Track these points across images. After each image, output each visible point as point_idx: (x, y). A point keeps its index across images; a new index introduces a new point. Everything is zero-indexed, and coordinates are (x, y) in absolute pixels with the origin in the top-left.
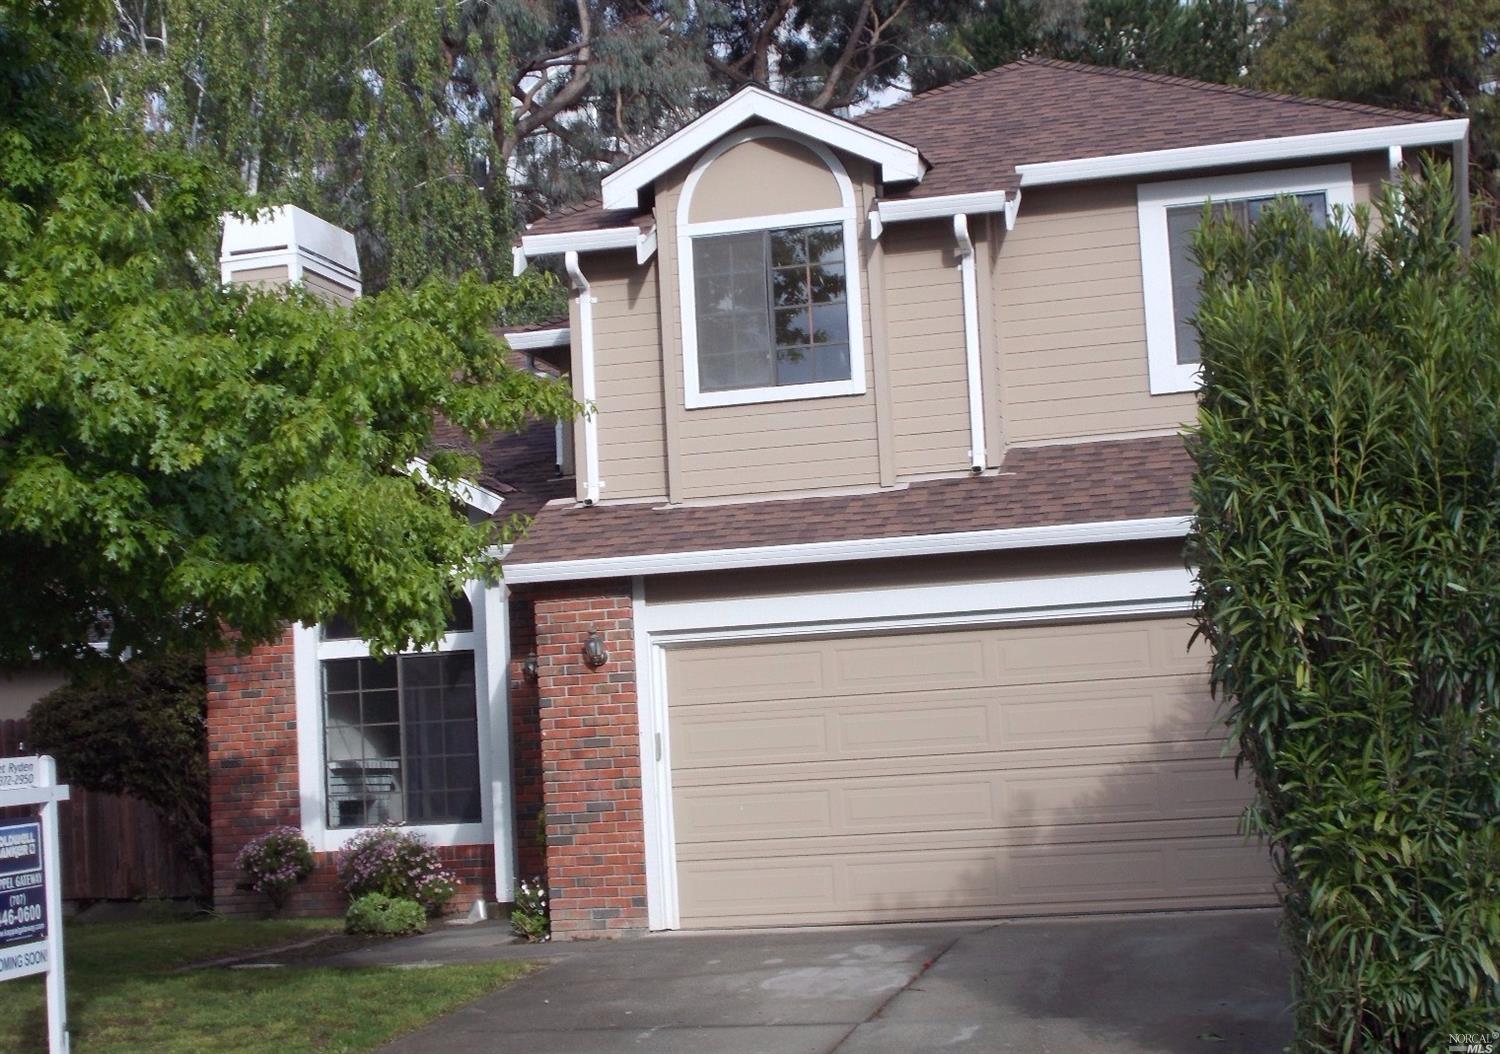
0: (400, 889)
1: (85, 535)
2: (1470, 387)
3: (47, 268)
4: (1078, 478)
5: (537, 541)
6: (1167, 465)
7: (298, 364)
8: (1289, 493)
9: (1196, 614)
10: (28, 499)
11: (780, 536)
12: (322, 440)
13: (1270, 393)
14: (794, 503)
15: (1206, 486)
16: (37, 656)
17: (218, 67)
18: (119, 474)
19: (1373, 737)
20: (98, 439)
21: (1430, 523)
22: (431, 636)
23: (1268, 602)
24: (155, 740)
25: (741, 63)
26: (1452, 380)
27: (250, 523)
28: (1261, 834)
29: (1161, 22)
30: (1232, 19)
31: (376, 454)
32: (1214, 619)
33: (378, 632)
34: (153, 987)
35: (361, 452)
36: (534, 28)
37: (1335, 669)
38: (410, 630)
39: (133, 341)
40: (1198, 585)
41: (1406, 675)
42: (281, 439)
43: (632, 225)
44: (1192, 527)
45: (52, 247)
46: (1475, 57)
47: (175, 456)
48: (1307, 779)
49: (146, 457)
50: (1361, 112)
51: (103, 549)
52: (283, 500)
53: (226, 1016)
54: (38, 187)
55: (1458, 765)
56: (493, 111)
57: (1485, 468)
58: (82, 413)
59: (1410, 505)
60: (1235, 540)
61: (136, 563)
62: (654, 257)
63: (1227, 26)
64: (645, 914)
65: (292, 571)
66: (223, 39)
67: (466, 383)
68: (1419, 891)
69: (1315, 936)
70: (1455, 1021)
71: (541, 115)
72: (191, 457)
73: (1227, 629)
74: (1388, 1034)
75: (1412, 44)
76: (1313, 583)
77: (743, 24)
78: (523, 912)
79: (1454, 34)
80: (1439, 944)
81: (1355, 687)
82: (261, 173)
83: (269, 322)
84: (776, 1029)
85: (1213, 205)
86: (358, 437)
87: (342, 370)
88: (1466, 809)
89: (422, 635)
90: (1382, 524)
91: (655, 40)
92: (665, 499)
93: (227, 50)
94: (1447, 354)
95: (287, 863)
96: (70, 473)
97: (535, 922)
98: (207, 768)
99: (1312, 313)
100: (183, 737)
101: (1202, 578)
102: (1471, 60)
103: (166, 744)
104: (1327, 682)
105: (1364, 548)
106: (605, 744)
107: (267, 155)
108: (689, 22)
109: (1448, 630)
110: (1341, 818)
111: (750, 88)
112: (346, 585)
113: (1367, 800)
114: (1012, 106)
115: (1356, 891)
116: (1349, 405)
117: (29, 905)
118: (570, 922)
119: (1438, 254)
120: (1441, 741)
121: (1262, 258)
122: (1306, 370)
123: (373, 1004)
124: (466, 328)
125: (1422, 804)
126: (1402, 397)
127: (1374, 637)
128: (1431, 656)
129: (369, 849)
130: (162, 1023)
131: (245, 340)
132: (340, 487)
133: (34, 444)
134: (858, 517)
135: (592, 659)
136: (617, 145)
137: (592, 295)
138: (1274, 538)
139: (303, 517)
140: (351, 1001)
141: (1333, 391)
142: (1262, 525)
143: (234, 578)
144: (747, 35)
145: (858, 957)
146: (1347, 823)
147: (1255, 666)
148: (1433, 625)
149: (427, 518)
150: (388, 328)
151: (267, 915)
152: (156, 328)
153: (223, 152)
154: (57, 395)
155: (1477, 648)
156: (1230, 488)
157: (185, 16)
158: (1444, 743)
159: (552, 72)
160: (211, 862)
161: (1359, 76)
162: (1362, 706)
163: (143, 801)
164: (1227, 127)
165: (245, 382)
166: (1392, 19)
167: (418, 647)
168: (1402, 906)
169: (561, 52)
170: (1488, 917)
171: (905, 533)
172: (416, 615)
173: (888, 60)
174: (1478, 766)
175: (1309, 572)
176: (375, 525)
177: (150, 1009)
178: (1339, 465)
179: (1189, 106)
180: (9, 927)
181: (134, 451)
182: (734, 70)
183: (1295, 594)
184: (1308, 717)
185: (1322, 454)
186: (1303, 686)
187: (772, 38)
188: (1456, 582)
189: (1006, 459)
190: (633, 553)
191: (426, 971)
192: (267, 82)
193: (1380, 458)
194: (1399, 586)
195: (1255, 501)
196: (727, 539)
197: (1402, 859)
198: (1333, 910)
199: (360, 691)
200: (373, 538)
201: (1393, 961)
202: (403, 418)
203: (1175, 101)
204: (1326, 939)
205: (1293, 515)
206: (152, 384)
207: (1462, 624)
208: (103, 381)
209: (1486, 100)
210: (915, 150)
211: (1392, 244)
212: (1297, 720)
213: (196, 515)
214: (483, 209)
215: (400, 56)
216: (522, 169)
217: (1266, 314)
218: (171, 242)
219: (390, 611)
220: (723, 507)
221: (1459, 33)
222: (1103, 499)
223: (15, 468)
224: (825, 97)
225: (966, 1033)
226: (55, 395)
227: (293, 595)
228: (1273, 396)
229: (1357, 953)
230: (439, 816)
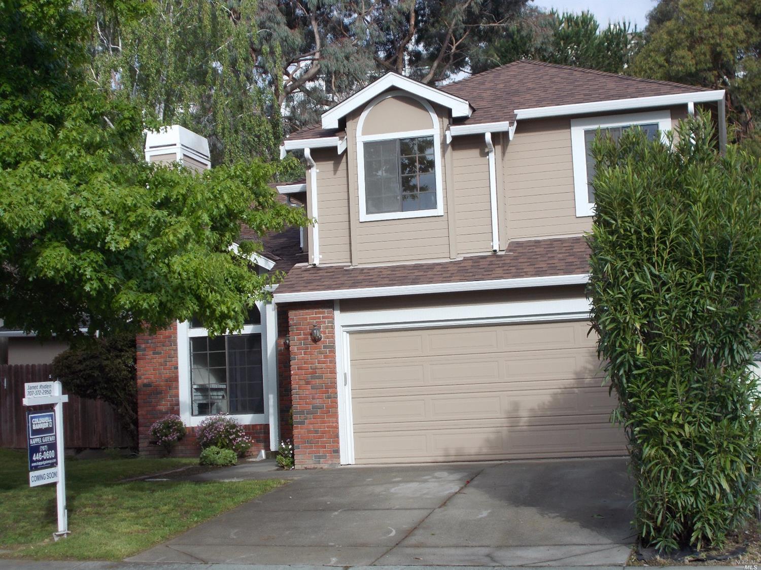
0: (225, 444)
1: (75, 279)
2: (718, 216)
3: (59, 155)
4: (542, 255)
5: (289, 283)
6: (583, 250)
7: (177, 200)
8: (634, 264)
9: (591, 320)
10: (48, 262)
11: (403, 281)
12: (185, 237)
13: (626, 217)
14: (410, 266)
15: (596, 261)
16: (54, 334)
17: (145, 60)
18: (92, 251)
19: (672, 378)
20: (82, 234)
21: (699, 278)
22: (237, 327)
23: (624, 314)
24: (112, 374)
25: (391, 60)
26: (711, 212)
27: (153, 274)
28: (620, 422)
29: (587, 43)
30: (620, 42)
31: (213, 242)
32: (599, 322)
33: (212, 325)
34: (108, 489)
35: (206, 241)
36: (294, 43)
37: (655, 346)
38: (227, 324)
39: (99, 189)
40: (592, 306)
41: (688, 349)
42: (165, 236)
43: (335, 136)
44: (589, 279)
45: (61, 144)
46: (734, 60)
47: (117, 243)
48: (642, 397)
49: (104, 243)
50: (676, 86)
51: (83, 286)
52: (168, 263)
53: (141, 503)
54: (57, 116)
55: (711, 390)
56: (274, 82)
57: (725, 253)
58: (74, 222)
59: (690, 270)
60: (609, 285)
61: (99, 292)
62: (346, 151)
63: (618, 45)
64: (338, 457)
65: (172, 297)
66: (148, 47)
67: (257, 209)
68: (693, 449)
69: (644, 470)
70: (709, 510)
71: (297, 84)
72: (124, 243)
73: (605, 327)
74: (678, 515)
75: (704, 54)
76: (644, 306)
77: (392, 42)
78: (282, 456)
79: (724, 49)
80: (702, 474)
81: (664, 355)
82: (165, 110)
83: (164, 180)
84: (396, 511)
85: (601, 130)
86: (204, 234)
87: (197, 203)
88: (715, 411)
89: (232, 327)
90: (677, 279)
91: (350, 49)
92: (350, 264)
93: (150, 53)
94: (708, 200)
95: (173, 431)
96: (68, 250)
97: (287, 460)
98: (136, 387)
99: (645, 181)
100: (125, 373)
101: (594, 303)
102: (732, 62)
103: (117, 376)
104: (651, 352)
105: (668, 290)
106: (320, 377)
107: (168, 102)
108: (366, 41)
109: (707, 328)
110: (657, 415)
111: (391, 73)
112: (197, 303)
113: (669, 407)
114: (514, 82)
115: (663, 449)
116: (662, 223)
117: (49, 450)
118: (304, 460)
119: (704, 154)
120: (704, 379)
121: (624, 155)
122: (643, 207)
123: (211, 498)
124: (256, 183)
125: (694, 409)
126: (687, 220)
127: (673, 331)
128: (699, 340)
129: (211, 426)
130: (111, 506)
131: (153, 188)
132: (195, 258)
133: (52, 237)
134: (440, 273)
135: (315, 338)
136: (333, 98)
137: (317, 169)
138: (627, 285)
139: (177, 271)
140: (199, 496)
141: (655, 217)
142: (621, 279)
143: (144, 300)
144: (394, 47)
145: (436, 478)
146: (660, 417)
147: (618, 344)
148: (700, 326)
149: (236, 272)
150: (219, 184)
151: (164, 456)
152: (109, 183)
153: (147, 100)
154: (63, 214)
155: (720, 337)
156: (607, 261)
157: (130, 36)
158: (705, 380)
159: (303, 64)
160: (138, 431)
161: (680, 69)
162: (667, 363)
163: (107, 402)
164: (612, 93)
165: (149, 209)
166: (695, 42)
167: (231, 332)
168: (685, 456)
169: (306, 54)
170: (725, 462)
171: (461, 280)
172: (230, 318)
173: (459, 59)
174: (721, 391)
175: (643, 301)
176: (211, 276)
177: (106, 499)
178: (657, 251)
179: (595, 83)
180: (39, 461)
181: (99, 240)
182: (387, 63)
183: (636, 311)
184: (642, 368)
185: (650, 246)
186: (640, 354)
187: (405, 49)
188: (711, 306)
189: (509, 246)
190: (334, 289)
191: (235, 482)
192: (168, 68)
193: (677, 248)
194: (684, 307)
195: (618, 268)
196: (378, 283)
197: (685, 434)
198: (653, 458)
199: (208, 352)
200: (210, 282)
201: (681, 482)
202: (227, 225)
203: (589, 80)
204: (650, 471)
205: (636, 274)
206: (107, 209)
207: (714, 325)
208: (85, 208)
209: (739, 80)
210: (467, 102)
211: (683, 148)
212: (636, 370)
213: (127, 270)
214: (269, 127)
215: (230, 56)
216: (288, 109)
217: (624, 181)
218: (120, 142)
219: (218, 316)
220: (377, 268)
221: (726, 49)
222: (553, 265)
223: (43, 248)
224: (430, 77)
225: (485, 514)
226: (61, 214)
227: (172, 307)
228: (627, 219)
229: (664, 477)
230: (244, 411)
